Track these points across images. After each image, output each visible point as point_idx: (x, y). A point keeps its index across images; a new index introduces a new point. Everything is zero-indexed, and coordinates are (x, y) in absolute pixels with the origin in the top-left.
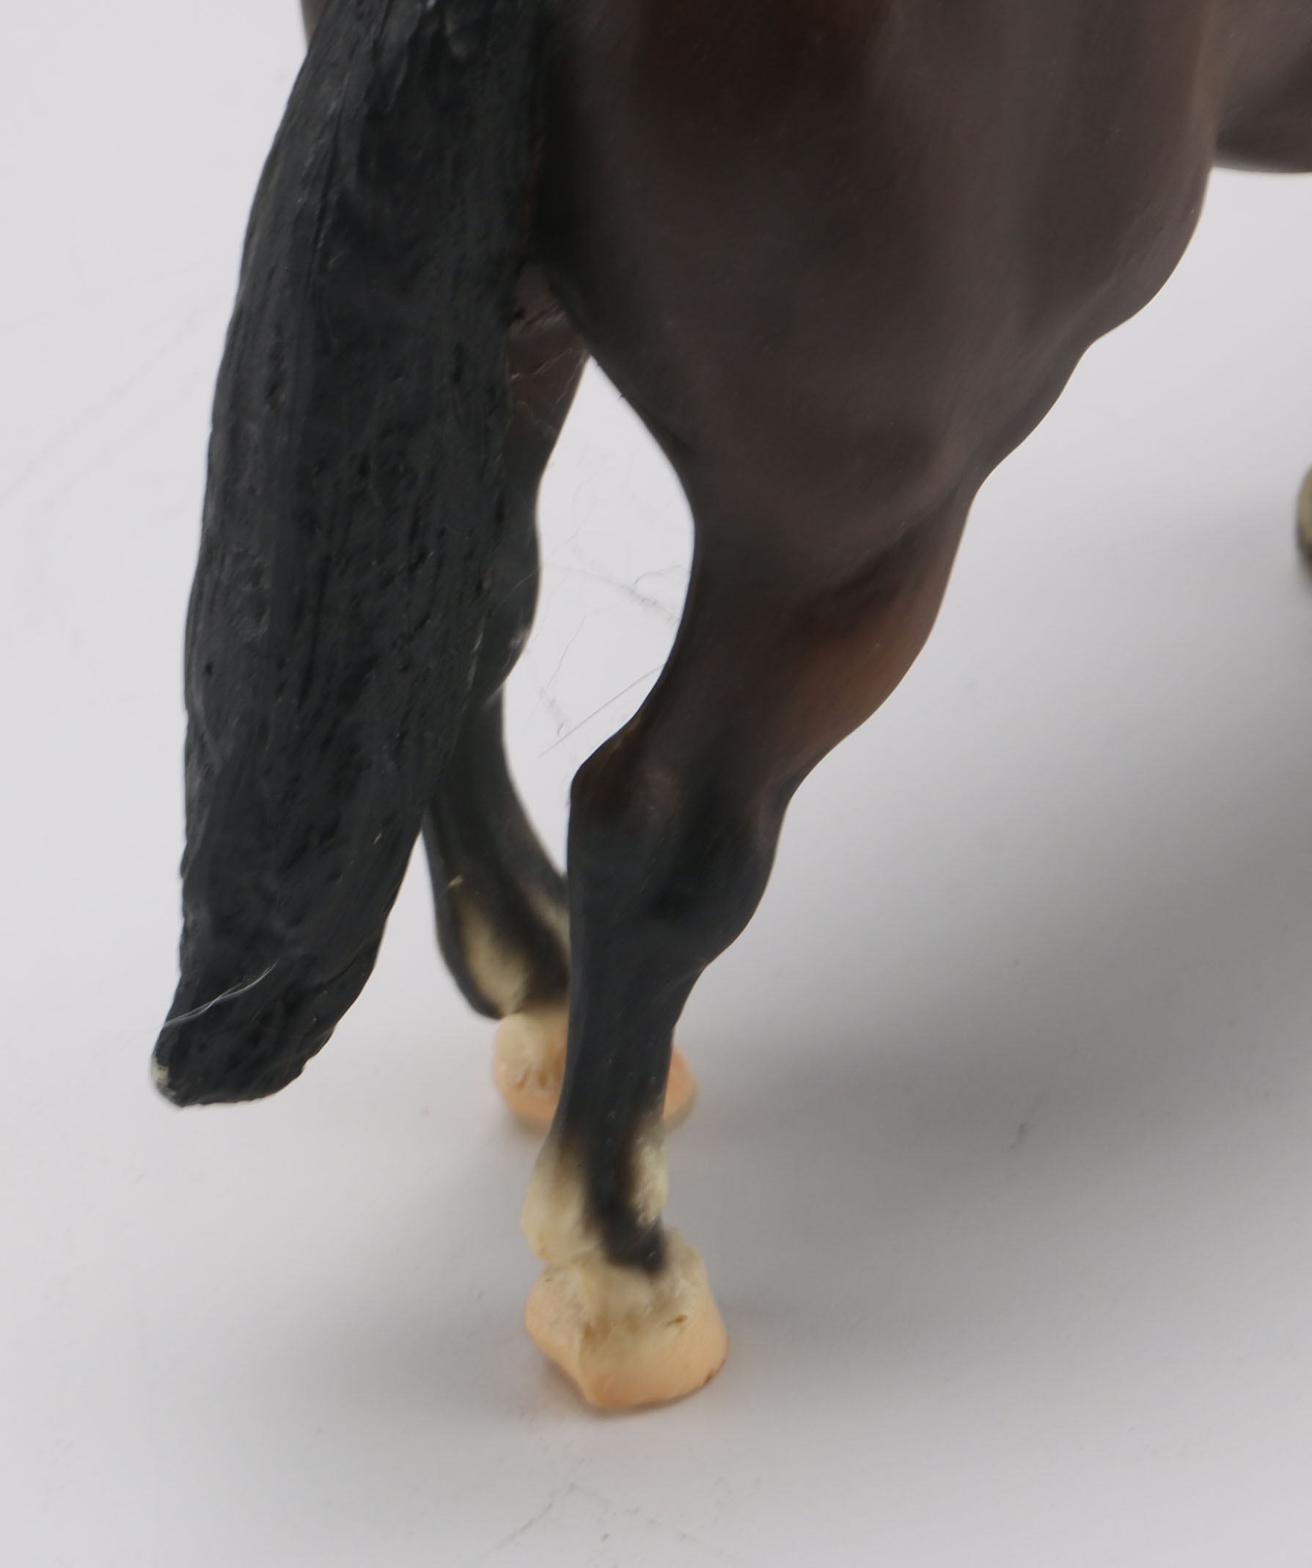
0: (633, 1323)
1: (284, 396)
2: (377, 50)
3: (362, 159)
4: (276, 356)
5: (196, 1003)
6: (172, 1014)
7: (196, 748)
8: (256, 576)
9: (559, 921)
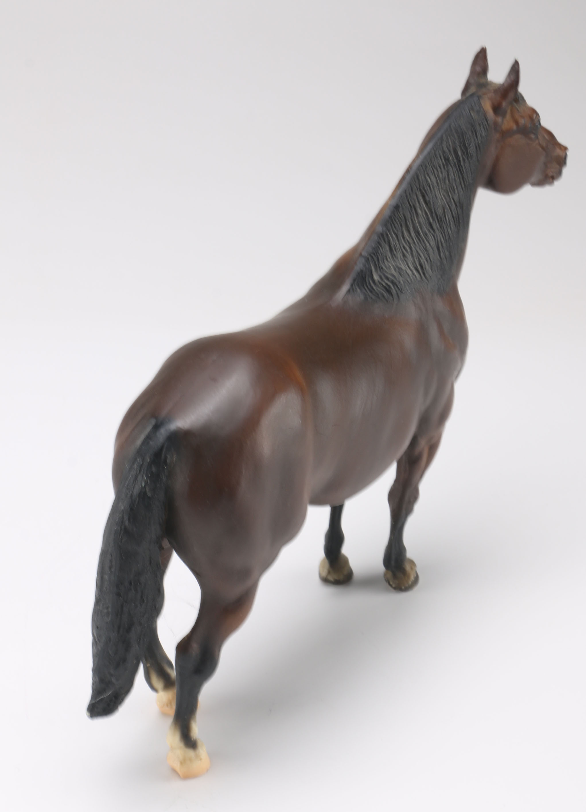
0: (190, 760)
1: (113, 570)
2: (131, 496)
3: (129, 519)
4: (111, 561)
5: (96, 699)
6: (91, 701)
7: (95, 643)
8: (107, 608)
9: (173, 673)
